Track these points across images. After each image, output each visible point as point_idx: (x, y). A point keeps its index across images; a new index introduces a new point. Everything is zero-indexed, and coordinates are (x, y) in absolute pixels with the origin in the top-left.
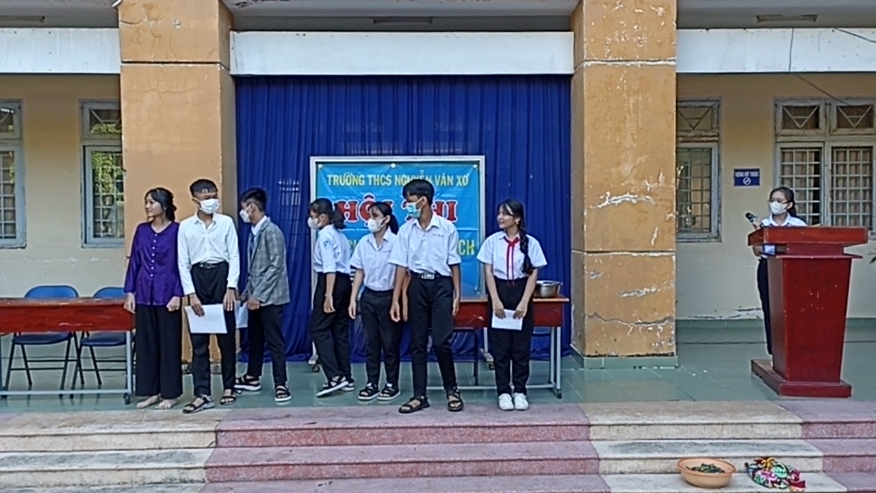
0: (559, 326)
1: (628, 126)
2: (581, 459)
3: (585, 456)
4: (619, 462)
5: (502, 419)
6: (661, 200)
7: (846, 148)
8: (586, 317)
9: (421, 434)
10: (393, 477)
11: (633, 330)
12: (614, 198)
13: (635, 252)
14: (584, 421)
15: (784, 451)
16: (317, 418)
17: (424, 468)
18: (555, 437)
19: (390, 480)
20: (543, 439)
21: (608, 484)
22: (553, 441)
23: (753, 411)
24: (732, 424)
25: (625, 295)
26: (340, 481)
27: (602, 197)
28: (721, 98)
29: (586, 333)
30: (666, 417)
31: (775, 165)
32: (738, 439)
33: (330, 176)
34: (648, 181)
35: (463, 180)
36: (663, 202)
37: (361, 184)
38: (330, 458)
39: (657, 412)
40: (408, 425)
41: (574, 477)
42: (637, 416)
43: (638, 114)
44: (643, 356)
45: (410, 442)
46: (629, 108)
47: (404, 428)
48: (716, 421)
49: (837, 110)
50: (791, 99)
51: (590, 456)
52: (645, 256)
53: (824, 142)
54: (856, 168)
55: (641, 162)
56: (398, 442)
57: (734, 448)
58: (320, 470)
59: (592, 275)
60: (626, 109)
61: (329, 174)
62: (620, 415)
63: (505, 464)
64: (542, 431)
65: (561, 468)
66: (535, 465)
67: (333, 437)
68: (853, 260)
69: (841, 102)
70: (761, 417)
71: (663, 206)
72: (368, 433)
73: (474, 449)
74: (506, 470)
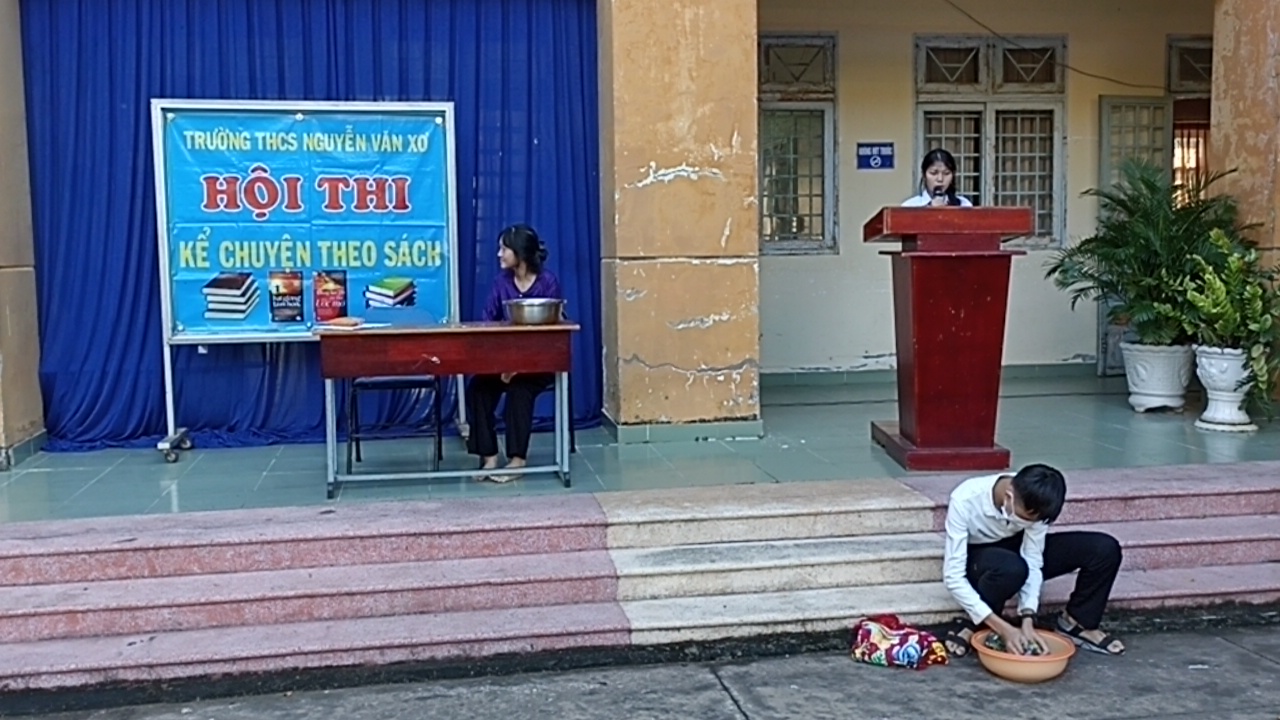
0: (564, 370)
1: (682, 55)
2: (587, 579)
3: (594, 574)
4: (649, 580)
5: (463, 521)
6: (735, 175)
7: (1016, 112)
8: (621, 362)
9: (324, 551)
10: (268, 624)
11: (694, 380)
12: (662, 172)
13: (697, 258)
14: (597, 518)
15: (904, 550)
16: (141, 531)
17: (323, 607)
18: (550, 546)
19: (260, 629)
20: (529, 550)
21: (629, 615)
22: (546, 552)
23: (863, 492)
24: (829, 513)
25: (681, 327)
26: (170, 634)
27: (642, 170)
28: (837, 32)
29: (621, 387)
30: (728, 507)
31: (916, 137)
32: (839, 536)
33: (188, 134)
34: (715, 144)
35: (419, 144)
36: (739, 179)
37: (244, 148)
38: (152, 597)
39: (716, 500)
40: (301, 536)
41: (575, 607)
42: (686, 508)
43: (698, 36)
44: (709, 421)
45: (305, 564)
46: (684, 26)
47: (293, 541)
48: (805, 511)
49: (1005, 56)
50: (937, 37)
51: (603, 573)
52: (712, 263)
53: (985, 103)
54: (1031, 143)
55: (704, 114)
56: (283, 565)
57: (830, 549)
58: (134, 618)
59: (629, 295)
60: (679, 28)
61: (187, 130)
62: (658, 507)
63: (462, 592)
64: (529, 537)
65: (555, 594)
66: (511, 591)
67: (166, 562)
68: (1014, 258)
69: (1009, 42)
70: (874, 501)
71: (739, 184)
72: (230, 553)
73: (413, 571)
74: (462, 602)
